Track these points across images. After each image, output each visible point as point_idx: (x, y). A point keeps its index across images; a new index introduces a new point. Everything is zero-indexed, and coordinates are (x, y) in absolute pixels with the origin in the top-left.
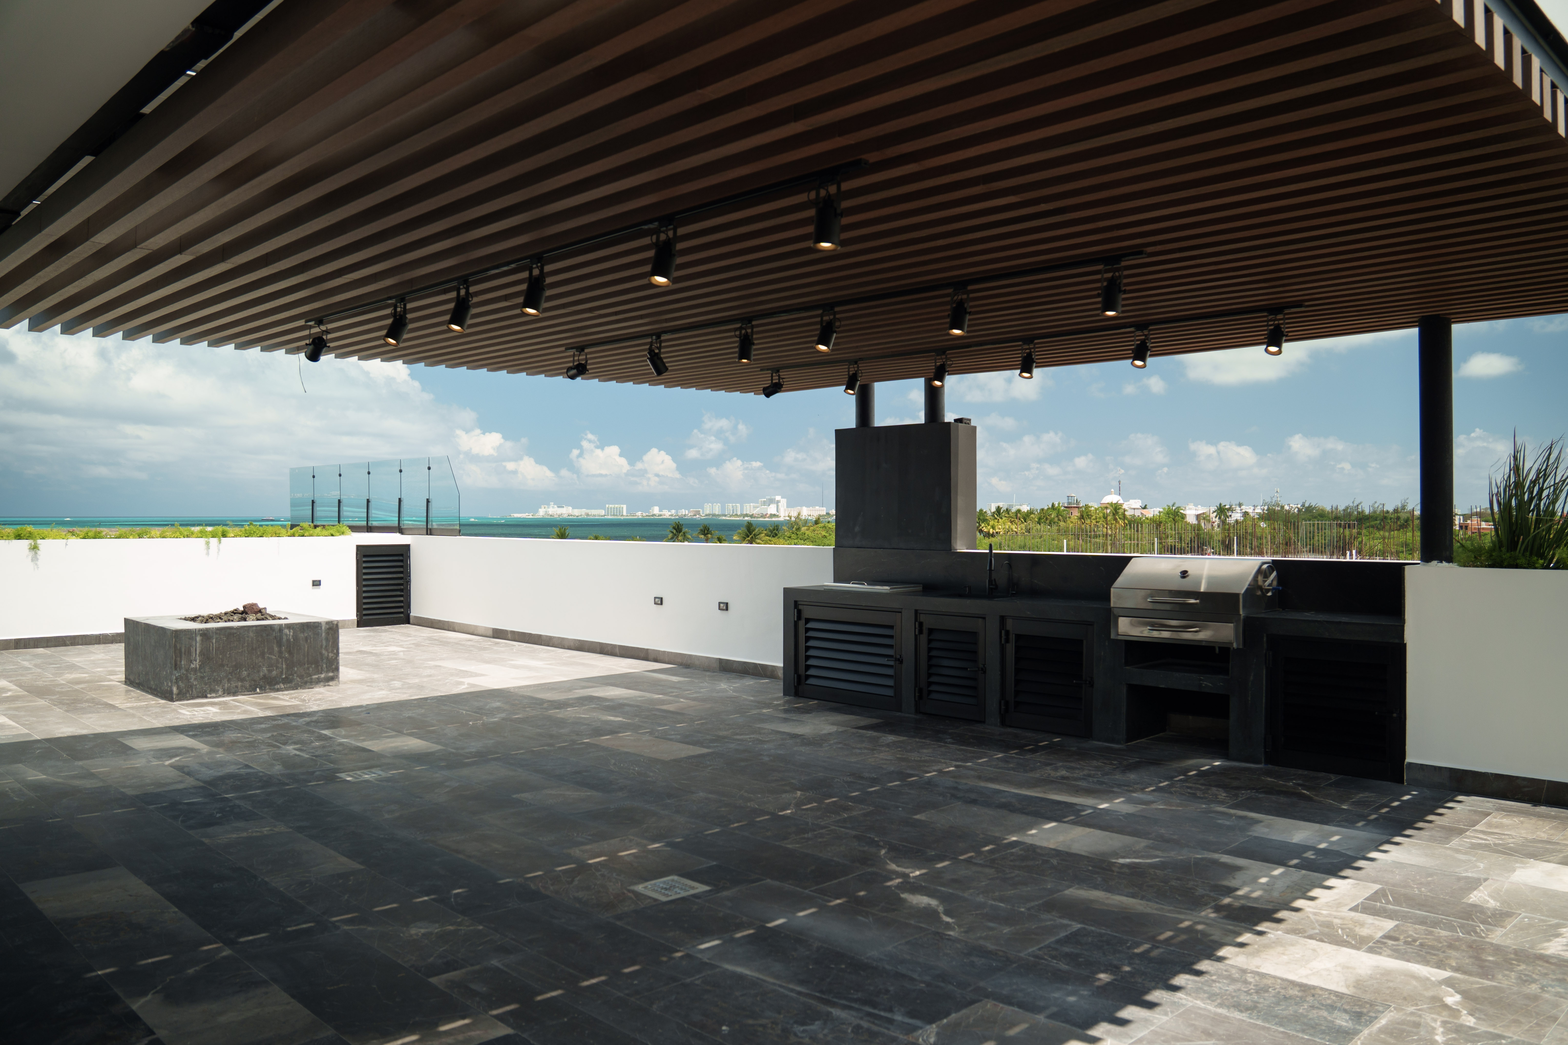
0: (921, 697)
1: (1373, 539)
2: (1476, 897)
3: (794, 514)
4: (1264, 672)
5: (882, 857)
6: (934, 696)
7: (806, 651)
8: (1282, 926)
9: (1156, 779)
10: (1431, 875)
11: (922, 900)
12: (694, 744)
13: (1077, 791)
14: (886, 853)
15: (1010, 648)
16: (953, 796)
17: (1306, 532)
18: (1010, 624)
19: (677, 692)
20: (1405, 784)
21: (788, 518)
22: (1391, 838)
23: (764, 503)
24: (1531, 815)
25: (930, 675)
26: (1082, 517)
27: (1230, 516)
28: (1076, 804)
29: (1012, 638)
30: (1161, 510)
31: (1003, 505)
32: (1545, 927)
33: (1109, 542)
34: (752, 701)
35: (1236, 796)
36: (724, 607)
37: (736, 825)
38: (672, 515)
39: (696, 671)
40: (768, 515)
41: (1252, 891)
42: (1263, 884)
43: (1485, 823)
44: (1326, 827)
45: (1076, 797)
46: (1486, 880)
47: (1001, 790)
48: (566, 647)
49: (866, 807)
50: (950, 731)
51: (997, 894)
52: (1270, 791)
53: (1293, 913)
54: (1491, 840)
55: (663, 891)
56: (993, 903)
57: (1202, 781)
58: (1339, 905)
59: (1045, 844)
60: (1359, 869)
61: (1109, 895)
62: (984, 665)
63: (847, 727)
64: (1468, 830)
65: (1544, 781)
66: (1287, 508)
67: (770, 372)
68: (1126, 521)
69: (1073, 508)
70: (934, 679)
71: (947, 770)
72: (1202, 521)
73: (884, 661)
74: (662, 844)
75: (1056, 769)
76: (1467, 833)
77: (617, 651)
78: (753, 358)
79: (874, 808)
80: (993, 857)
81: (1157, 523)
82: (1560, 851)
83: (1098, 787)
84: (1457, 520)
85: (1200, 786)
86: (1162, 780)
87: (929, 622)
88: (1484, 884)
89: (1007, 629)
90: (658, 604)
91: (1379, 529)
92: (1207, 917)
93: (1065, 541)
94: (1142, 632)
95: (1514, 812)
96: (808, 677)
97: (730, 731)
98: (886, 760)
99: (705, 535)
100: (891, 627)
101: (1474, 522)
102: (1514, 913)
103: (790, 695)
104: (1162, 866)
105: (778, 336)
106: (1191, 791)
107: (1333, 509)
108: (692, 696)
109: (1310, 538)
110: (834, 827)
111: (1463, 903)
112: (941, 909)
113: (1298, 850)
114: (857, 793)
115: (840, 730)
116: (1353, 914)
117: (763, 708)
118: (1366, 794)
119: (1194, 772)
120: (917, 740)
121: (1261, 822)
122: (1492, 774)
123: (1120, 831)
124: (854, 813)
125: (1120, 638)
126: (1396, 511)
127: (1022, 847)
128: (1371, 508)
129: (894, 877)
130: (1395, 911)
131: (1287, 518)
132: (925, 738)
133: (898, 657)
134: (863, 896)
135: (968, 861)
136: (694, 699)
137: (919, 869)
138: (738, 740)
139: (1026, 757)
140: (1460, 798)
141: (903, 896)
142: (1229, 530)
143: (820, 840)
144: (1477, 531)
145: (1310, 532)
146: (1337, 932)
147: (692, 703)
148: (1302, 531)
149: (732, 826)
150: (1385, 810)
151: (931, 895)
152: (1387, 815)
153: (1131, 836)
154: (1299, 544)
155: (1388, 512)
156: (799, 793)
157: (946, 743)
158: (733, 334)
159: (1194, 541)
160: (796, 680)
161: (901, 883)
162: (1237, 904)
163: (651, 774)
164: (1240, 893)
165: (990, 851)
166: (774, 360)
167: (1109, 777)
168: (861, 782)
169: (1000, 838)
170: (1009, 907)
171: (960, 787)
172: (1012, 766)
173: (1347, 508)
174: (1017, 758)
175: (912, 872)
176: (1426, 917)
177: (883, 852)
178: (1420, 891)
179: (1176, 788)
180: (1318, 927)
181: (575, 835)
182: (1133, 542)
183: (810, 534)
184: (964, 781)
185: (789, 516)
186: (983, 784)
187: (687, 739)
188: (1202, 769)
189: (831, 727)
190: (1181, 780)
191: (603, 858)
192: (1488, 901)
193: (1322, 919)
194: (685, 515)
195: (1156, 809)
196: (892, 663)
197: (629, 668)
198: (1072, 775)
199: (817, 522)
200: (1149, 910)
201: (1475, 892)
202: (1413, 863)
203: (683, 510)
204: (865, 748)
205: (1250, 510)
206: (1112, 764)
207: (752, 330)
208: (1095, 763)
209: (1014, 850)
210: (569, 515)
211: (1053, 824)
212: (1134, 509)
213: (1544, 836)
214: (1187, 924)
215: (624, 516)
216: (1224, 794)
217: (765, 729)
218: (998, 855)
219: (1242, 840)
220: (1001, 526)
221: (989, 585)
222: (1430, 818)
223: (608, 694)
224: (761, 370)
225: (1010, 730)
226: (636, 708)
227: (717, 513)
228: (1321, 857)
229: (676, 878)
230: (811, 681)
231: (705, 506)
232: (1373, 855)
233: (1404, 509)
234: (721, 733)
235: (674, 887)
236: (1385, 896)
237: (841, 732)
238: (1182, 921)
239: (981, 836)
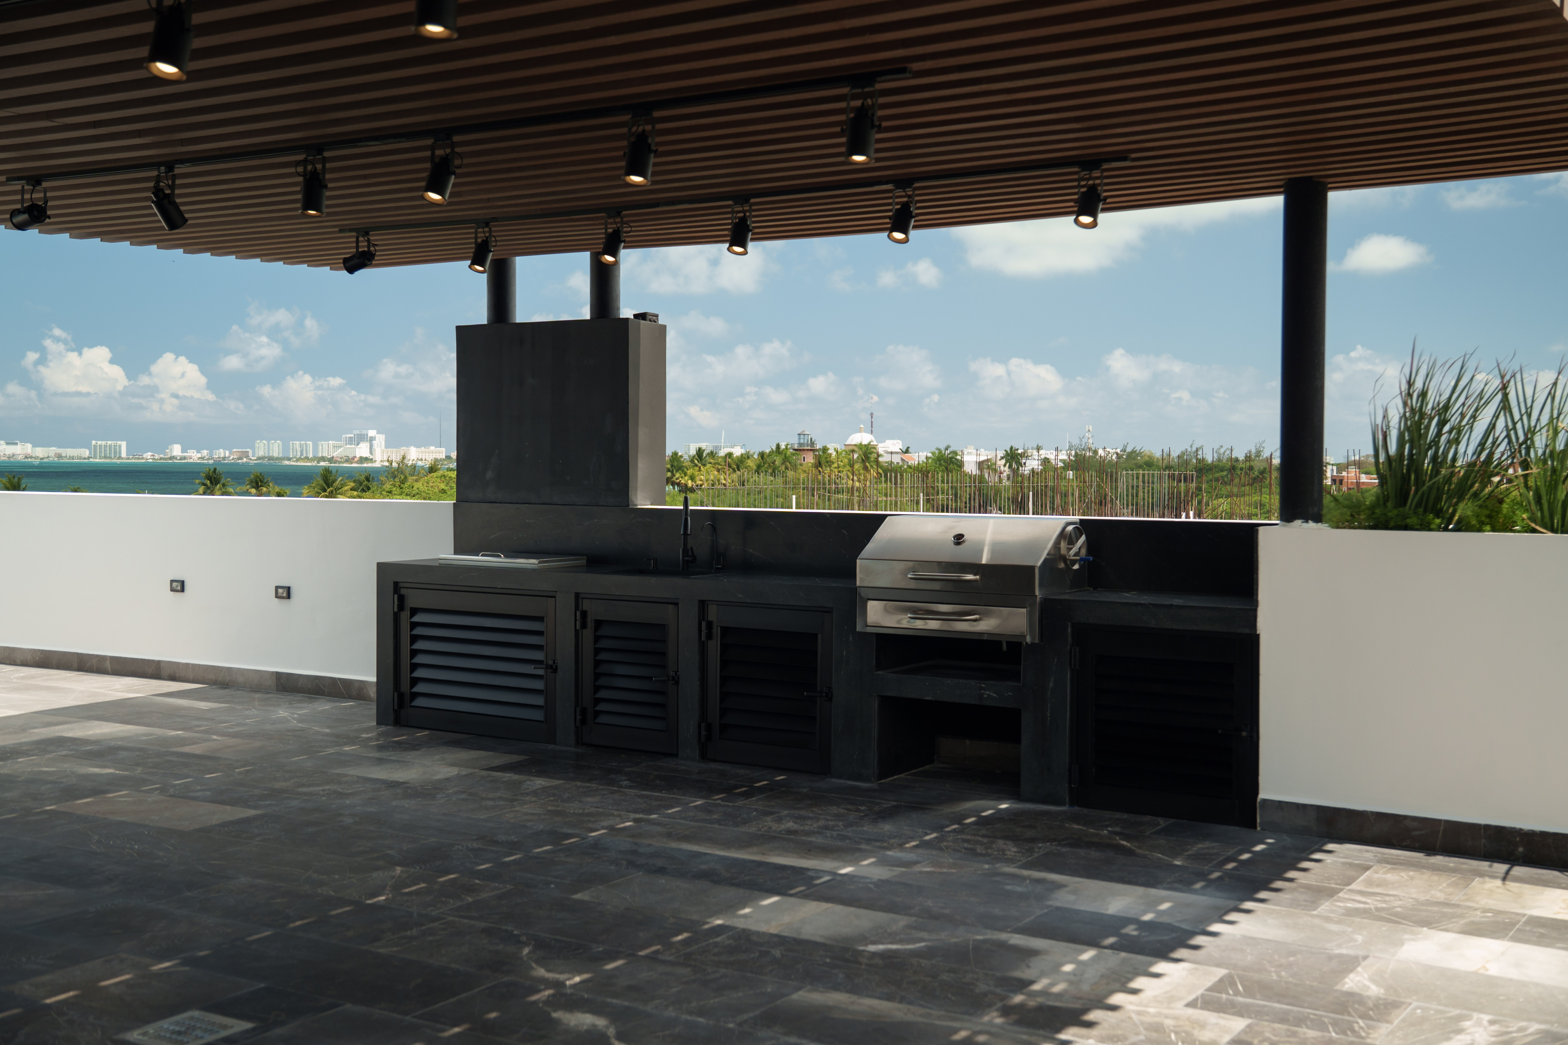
0: (584, 722)
1: (1217, 497)
2: (1352, 981)
3: (396, 457)
4: (1069, 676)
5: (525, 959)
6: (602, 719)
7: (412, 657)
8: (1094, 1032)
9: (920, 830)
10: (1293, 953)
11: (584, 1020)
12: (233, 803)
13: (810, 851)
14: (530, 952)
15: (714, 647)
16: (631, 863)
17: (1127, 486)
18: (713, 613)
19: (206, 725)
20: (1259, 829)
21: (387, 464)
22: (1240, 904)
23: (350, 441)
24: (1424, 867)
25: (597, 689)
26: (818, 464)
27: (1025, 464)
28: (807, 869)
29: (717, 632)
30: (930, 455)
31: (707, 446)
32: (1443, 1021)
33: (856, 499)
34: (327, 735)
35: (1031, 851)
36: (285, 593)
37: (298, 923)
38: (202, 458)
39: (239, 692)
40: (356, 459)
41: (1053, 984)
42: (1068, 973)
43: (1364, 880)
44: (1153, 892)
45: (808, 859)
46: (1365, 958)
47: (700, 853)
48: (19, 662)
49: (501, 886)
50: (627, 770)
51: (694, 1004)
52: (1077, 842)
53: (1110, 1013)
54: (1372, 903)
55: (174, 1037)
56: (689, 1018)
57: (984, 832)
58: (1171, 999)
59: (763, 928)
60: (1196, 948)
61: (854, 998)
62: (676, 672)
63: (474, 768)
64: (1341, 890)
65: (1439, 821)
66: (1101, 452)
67: (354, 234)
68: (880, 471)
69: (806, 452)
70: (602, 694)
71: (622, 825)
72: (985, 470)
73: (529, 669)
74: (176, 962)
75: (779, 820)
76: (1341, 895)
77: (108, 665)
78: (325, 210)
79: (513, 887)
80: (688, 950)
81: (922, 472)
82: (1461, 916)
83: (839, 843)
84: (1330, 472)
85: (981, 839)
86: (928, 832)
87: (595, 610)
88: (1364, 964)
89: (710, 619)
90: (177, 591)
91: (1225, 483)
92: (991, 1023)
93: (794, 497)
94: (899, 622)
95: (1401, 864)
96: (414, 696)
97: (292, 781)
98: (532, 814)
99: (257, 487)
100: (540, 619)
101: (1350, 475)
102: (1403, 1003)
103: (386, 724)
104: (929, 953)
105: (365, 177)
106: (969, 846)
107: (1165, 455)
108: (231, 730)
109: (1133, 496)
110: (451, 918)
111: (1336, 990)
112: (611, 1031)
113: (1115, 924)
114: (487, 866)
115: (464, 773)
116: (1190, 1011)
117: (345, 744)
118: (1207, 844)
119: (973, 819)
120: (579, 784)
121: (1065, 886)
122: (1372, 813)
123: (870, 905)
124: (484, 895)
125: (869, 630)
126: (1248, 458)
127: (730, 933)
128: (1215, 455)
129: (542, 987)
130: (1247, 1006)
131: (1102, 468)
132: (589, 781)
133: (551, 662)
134: (495, 1018)
135: (653, 958)
136: (234, 735)
137: (580, 973)
138: (304, 794)
139: (736, 804)
140: (1330, 846)
141: (555, 1015)
142: (1022, 482)
143: (430, 938)
144: (1355, 486)
145: (1133, 487)
146: (1170, 1037)
147: (231, 741)
148: (1122, 486)
149: (292, 925)
150: (1231, 866)
151: (596, 1010)
152: (1234, 872)
153: (885, 912)
154: (1118, 502)
155: (1237, 460)
156: (399, 869)
157: (621, 787)
158: (293, 170)
159: (974, 499)
160: (396, 701)
161: (553, 995)
162: (1032, 1003)
163: (161, 854)
164: (1036, 987)
165: (685, 942)
166: (361, 216)
167: (854, 828)
168: (494, 849)
169: (698, 922)
170: (711, 1022)
171: (641, 850)
172: (716, 816)
173: (1183, 453)
174: (724, 806)
175: (569, 979)
176: (1287, 1012)
177: (526, 951)
178: (1279, 976)
179: (948, 841)
180: (1143, 1031)
181: (24, 960)
182: (889, 498)
183: (422, 488)
184: (647, 841)
185: (388, 461)
186: (674, 845)
187: (221, 797)
188: (984, 814)
189: (450, 769)
190: (954, 831)
191: (71, 994)
192: (1369, 987)
193: (1148, 1019)
194: (224, 458)
195: (921, 872)
196: (541, 672)
197: (128, 692)
198: (802, 828)
199: (432, 469)
200: (910, 1018)
201: (1352, 976)
202: (1270, 937)
203: (221, 450)
204: (500, 798)
205: (1052, 457)
206: (858, 811)
207: (324, 166)
208: (834, 810)
209: (718, 939)
210: (26, 457)
211: (775, 899)
212: (892, 453)
213: (1440, 896)
214: (963, 1034)
215: (123, 459)
216: (1014, 849)
217: (347, 775)
218: (696, 947)
219: (1039, 912)
220: (705, 476)
221: (683, 557)
222: (1291, 874)
223: (91, 732)
224: (341, 231)
225: (713, 766)
226: (138, 753)
227: (276, 455)
228: (1147, 933)
229: (196, 1013)
230: (420, 702)
231: (257, 445)
232: (1215, 927)
233: (1259, 456)
234: (278, 785)
235: (194, 1028)
236: (1233, 984)
237: (465, 775)
238: (956, 1031)
239: (672, 920)
